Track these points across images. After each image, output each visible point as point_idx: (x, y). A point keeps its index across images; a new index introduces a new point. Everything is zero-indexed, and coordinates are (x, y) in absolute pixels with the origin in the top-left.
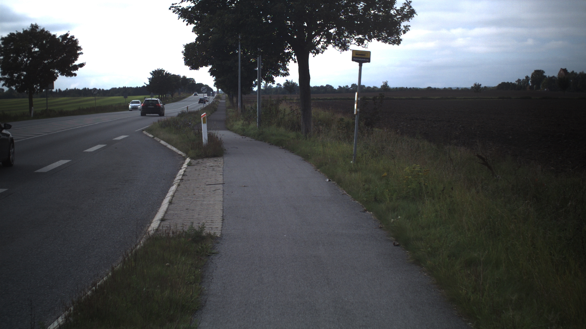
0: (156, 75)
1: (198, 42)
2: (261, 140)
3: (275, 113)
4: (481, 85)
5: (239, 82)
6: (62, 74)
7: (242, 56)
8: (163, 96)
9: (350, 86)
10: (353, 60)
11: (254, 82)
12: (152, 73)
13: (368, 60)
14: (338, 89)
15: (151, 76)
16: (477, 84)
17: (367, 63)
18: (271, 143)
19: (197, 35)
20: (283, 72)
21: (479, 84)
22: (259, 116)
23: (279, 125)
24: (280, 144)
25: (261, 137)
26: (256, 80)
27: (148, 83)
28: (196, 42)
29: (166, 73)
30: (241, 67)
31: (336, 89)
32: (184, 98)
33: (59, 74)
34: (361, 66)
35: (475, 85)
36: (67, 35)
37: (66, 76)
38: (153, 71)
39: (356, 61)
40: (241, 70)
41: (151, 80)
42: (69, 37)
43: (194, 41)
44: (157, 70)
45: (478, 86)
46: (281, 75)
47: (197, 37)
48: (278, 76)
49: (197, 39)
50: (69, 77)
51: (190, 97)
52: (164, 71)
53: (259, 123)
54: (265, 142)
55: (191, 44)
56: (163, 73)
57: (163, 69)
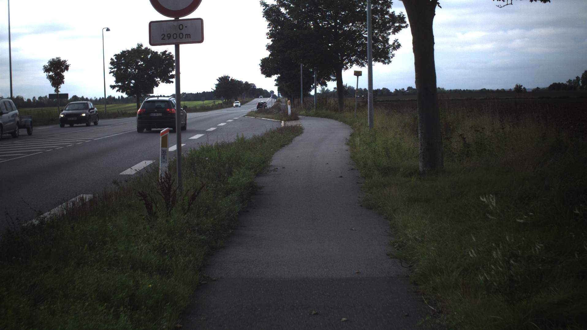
0: (222, 81)
1: (271, 57)
2: (317, 117)
3: (325, 103)
4: (522, 86)
5: (302, 85)
6: (163, 82)
7: (303, 67)
8: (229, 100)
9: (406, 89)
10: (354, 75)
11: (312, 86)
12: (218, 79)
13: (361, 75)
14: (394, 92)
15: (218, 82)
16: (518, 85)
17: (361, 76)
18: (321, 117)
19: (269, 52)
20: (333, 78)
21: (521, 85)
22: (316, 105)
23: (327, 109)
24: (326, 117)
25: (317, 115)
26: (314, 84)
27: (215, 89)
28: (269, 57)
29: (231, 79)
30: (303, 75)
31: (393, 92)
32: (247, 102)
33: (160, 82)
34: (358, 77)
35: (517, 86)
36: (166, 51)
37: (165, 83)
38: (219, 78)
39: (356, 75)
40: (303, 77)
41: (218, 86)
42: (167, 53)
43: (268, 56)
44: (223, 76)
45: (519, 87)
46: (332, 80)
47: (270, 53)
48: (330, 81)
49: (270, 55)
50: (168, 84)
51: (253, 101)
52: (229, 77)
53: (316, 109)
54: (319, 117)
55: (265, 58)
56: (229, 79)
57: (228, 76)
